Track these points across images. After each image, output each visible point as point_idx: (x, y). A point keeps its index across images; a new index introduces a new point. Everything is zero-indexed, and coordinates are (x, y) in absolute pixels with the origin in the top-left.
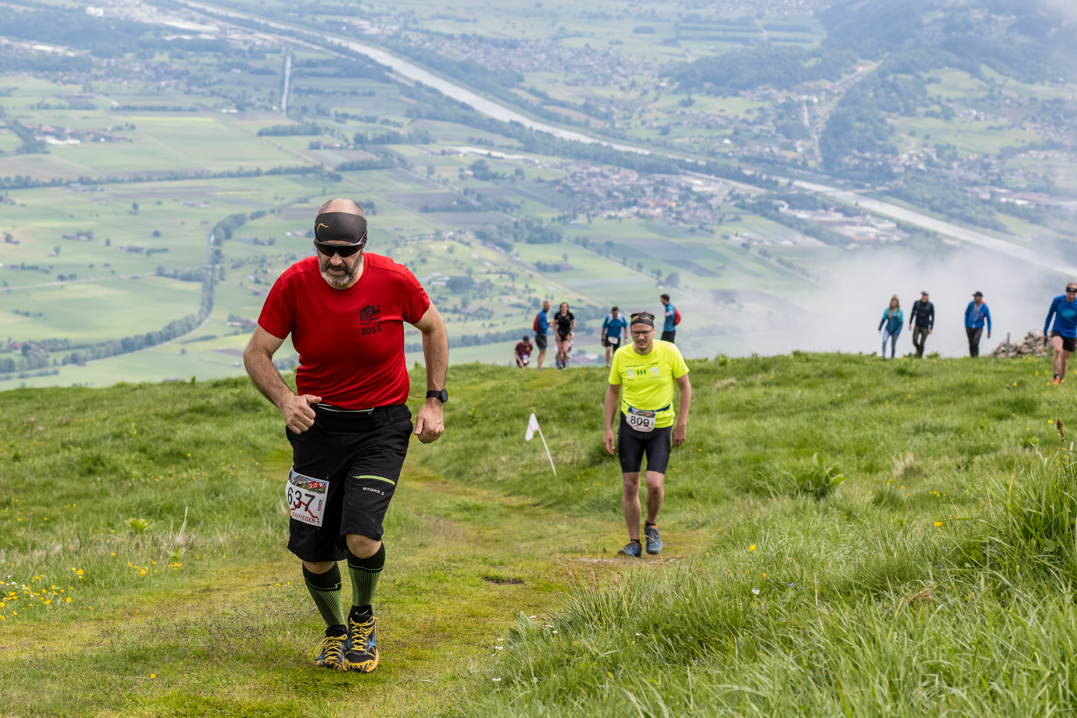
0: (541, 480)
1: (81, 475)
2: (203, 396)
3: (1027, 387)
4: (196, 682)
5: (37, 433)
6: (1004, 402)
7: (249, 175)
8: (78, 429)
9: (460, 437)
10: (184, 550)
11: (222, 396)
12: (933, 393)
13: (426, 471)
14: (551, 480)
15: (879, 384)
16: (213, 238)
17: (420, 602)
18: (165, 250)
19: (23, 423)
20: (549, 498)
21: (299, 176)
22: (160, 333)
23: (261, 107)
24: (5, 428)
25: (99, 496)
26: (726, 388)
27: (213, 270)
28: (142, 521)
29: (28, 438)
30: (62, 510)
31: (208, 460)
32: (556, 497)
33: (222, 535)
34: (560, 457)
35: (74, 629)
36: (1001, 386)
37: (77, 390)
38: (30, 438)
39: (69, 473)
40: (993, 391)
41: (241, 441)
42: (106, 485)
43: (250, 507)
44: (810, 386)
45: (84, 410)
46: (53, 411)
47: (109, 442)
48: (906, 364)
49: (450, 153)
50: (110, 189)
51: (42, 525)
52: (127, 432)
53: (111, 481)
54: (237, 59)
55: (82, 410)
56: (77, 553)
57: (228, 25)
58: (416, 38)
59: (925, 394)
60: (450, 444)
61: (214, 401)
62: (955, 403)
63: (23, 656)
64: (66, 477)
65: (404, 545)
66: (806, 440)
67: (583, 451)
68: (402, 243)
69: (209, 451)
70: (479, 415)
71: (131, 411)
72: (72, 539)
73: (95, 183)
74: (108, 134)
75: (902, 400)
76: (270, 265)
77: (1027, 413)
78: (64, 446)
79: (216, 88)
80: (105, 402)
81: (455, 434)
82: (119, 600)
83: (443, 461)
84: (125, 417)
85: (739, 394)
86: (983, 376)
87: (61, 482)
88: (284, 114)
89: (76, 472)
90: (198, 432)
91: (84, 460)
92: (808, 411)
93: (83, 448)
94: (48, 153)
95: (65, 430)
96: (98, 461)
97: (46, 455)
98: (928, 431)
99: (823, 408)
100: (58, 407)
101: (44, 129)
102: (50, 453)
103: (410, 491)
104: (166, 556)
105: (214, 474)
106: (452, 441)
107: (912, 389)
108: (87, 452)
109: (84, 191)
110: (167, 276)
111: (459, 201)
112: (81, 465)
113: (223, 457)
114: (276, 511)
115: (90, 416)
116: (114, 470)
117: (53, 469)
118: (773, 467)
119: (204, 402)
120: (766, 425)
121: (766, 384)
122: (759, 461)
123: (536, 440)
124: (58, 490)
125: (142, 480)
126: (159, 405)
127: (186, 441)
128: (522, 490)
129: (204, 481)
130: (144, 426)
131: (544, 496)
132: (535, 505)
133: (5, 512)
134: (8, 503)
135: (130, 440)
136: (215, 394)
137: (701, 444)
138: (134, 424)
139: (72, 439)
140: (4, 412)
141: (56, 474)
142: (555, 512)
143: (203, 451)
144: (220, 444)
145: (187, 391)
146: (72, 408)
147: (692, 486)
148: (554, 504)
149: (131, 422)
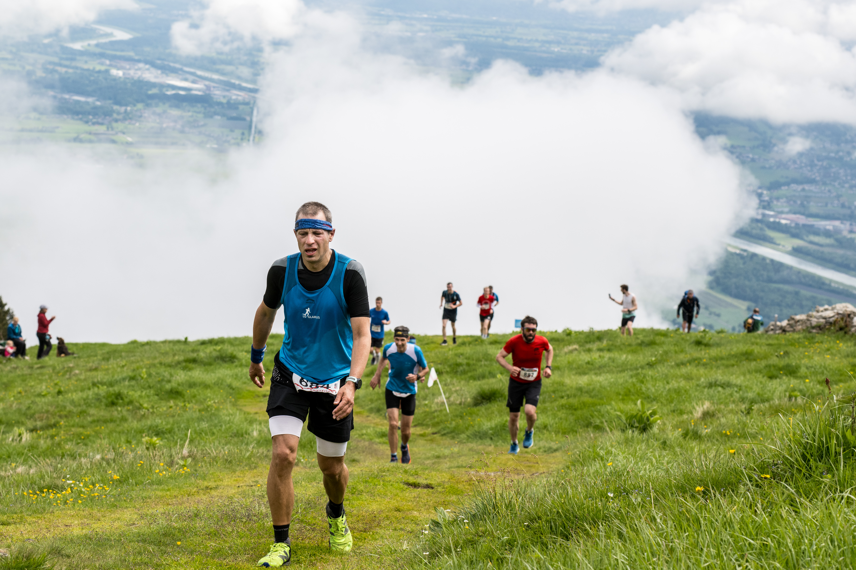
0: (438, 416)
1: (107, 406)
2: (193, 351)
3: (791, 356)
5: (74, 375)
6: (774, 366)
8: (104, 372)
10: (189, 460)
11: (207, 351)
12: (722, 359)
14: (445, 416)
15: (682, 351)
19: (64, 368)
20: (444, 429)
23: (234, 144)
24: (51, 371)
25: (120, 421)
26: (571, 352)
28: (154, 439)
29: (68, 379)
30: (94, 431)
31: (198, 397)
32: (449, 428)
34: (452, 399)
35: (117, 513)
36: (772, 355)
37: (101, 345)
38: (70, 378)
39: (97, 404)
40: (765, 357)
41: (222, 383)
44: (634, 352)
45: (108, 359)
46: (86, 359)
47: (127, 383)
48: (702, 337)
51: (81, 441)
52: (140, 376)
53: (128, 411)
54: (218, 109)
55: (107, 359)
56: (113, 460)
57: (212, 84)
59: (716, 359)
61: (202, 355)
62: (738, 366)
63: (85, 532)
64: (96, 407)
66: (630, 391)
67: (468, 396)
69: (198, 391)
71: (142, 361)
72: (108, 452)
75: (699, 363)
77: (790, 374)
78: (94, 384)
79: (203, 129)
80: (123, 354)
82: (146, 494)
84: (138, 364)
85: (581, 357)
86: (758, 347)
87: (92, 411)
89: (103, 404)
90: (190, 377)
91: (108, 395)
92: (631, 370)
93: (108, 387)
95: (94, 373)
96: (119, 396)
97: (81, 391)
98: (719, 385)
99: (642, 368)
100: (89, 357)
102: (84, 390)
104: (177, 464)
105: (202, 407)
107: (707, 356)
108: (111, 389)
112: (107, 399)
113: (209, 395)
114: (249, 434)
115: (113, 363)
116: (131, 402)
117: (86, 401)
118: (606, 410)
119: (195, 355)
120: (601, 380)
121: (600, 350)
122: (596, 405)
123: (435, 386)
124: (90, 416)
125: (151, 410)
126: (162, 357)
127: (182, 383)
128: (425, 423)
129: (195, 411)
130: (152, 372)
131: (440, 427)
132: (434, 434)
133: (52, 432)
134: (54, 425)
135: (142, 381)
136: (203, 350)
137: (554, 392)
138: (144, 370)
139: (99, 379)
140: (50, 359)
141: (88, 405)
142: (448, 439)
143: (194, 391)
144: (206, 386)
145: (182, 347)
146: (99, 357)
147: (547, 422)
148: (448, 433)
149: (142, 368)
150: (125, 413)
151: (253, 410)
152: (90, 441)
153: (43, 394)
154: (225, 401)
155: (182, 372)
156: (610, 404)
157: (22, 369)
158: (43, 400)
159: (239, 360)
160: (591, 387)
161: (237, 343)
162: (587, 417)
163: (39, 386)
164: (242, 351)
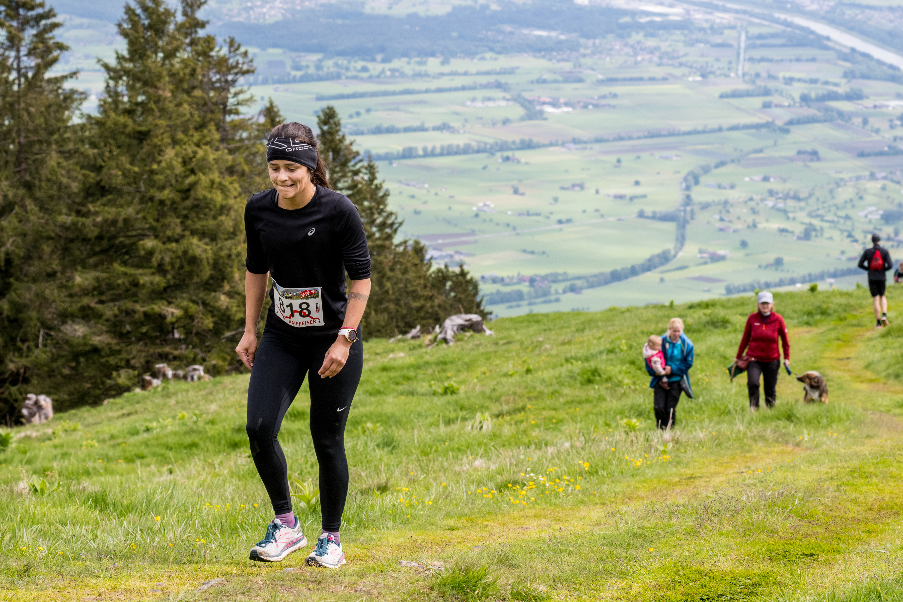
1: (582, 384)
4: (687, 554)
5: (544, 350)
7: (713, 131)
8: (578, 346)
9: (896, 345)
10: (670, 445)
11: (696, 316)
13: (869, 374)
16: (684, 185)
17: (871, 485)
18: (645, 196)
19: (533, 343)
21: (754, 131)
22: (643, 265)
23: (721, 75)
24: (518, 347)
25: (597, 401)
27: (685, 211)
28: (634, 421)
29: (537, 355)
30: (567, 414)
33: (702, 432)
35: (583, 512)
37: (576, 313)
38: (539, 355)
39: (572, 382)
41: (713, 353)
42: (603, 392)
43: (722, 408)
45: (583, 330)
46: (557, 332)
47: (604, 357)
49: (881, 107)
50: (597, 147)
51: (551, 426)
52: (619, 348)
53: (607, 388)
54: (700, 35)
55: (581, 330)
56: (583, 449)
57: (692, 8)
58: (849, 13)
60: (889, 351)
63: (543, 535)
64: (570, 386)
65: (853, 437)
68: (842, 184)
71: (621, 330)
72: (578, 438)
73: (585, 142)
74: (595, 102)
76: (732, 206)
78: (567, 360)
79: (683, 60)
80: (600, 324)
81: (893, 343)
82: (619, 488)
83: (883, 365)
84: (616, 335)
87: (566, 391)
88: (741, 80)
89: (577, 382)
91: (584, 372)
93: (582, 362)
94: (546, 119)
95: (567, 347)
96: (595, 372)
97: (553, 368)
100: (561, 328)
101: (543, 99)
102: (556, 367)
103: (857, 391)
104: (657, 450)
106: (890, 348)
108: (586, 365)
109: (577, 149)
110: (647, 217)
111: (890, 147)
112: (582, 376)
113: (699, 366)
115: (588, 335)
116: (609, 379)
117: (559, 380)
124: (563, 396)
125: (633, 387)
130: (632, 343)
133: (521, 416)
134: (523, 409)
135: (622, 354)
136: (692, 314)
138: (624, 341)
139: (573, 354)
141: (561, 384)
146: (573, 329)
149: (621, 339)
152: (564, 425)
153: (510, 373)
154: (718, 373)
157: (486, 346)
158: (510, 380)
159: (732, 324)
161: (730, 305)
163: (505, 365)
164: (736, 314)
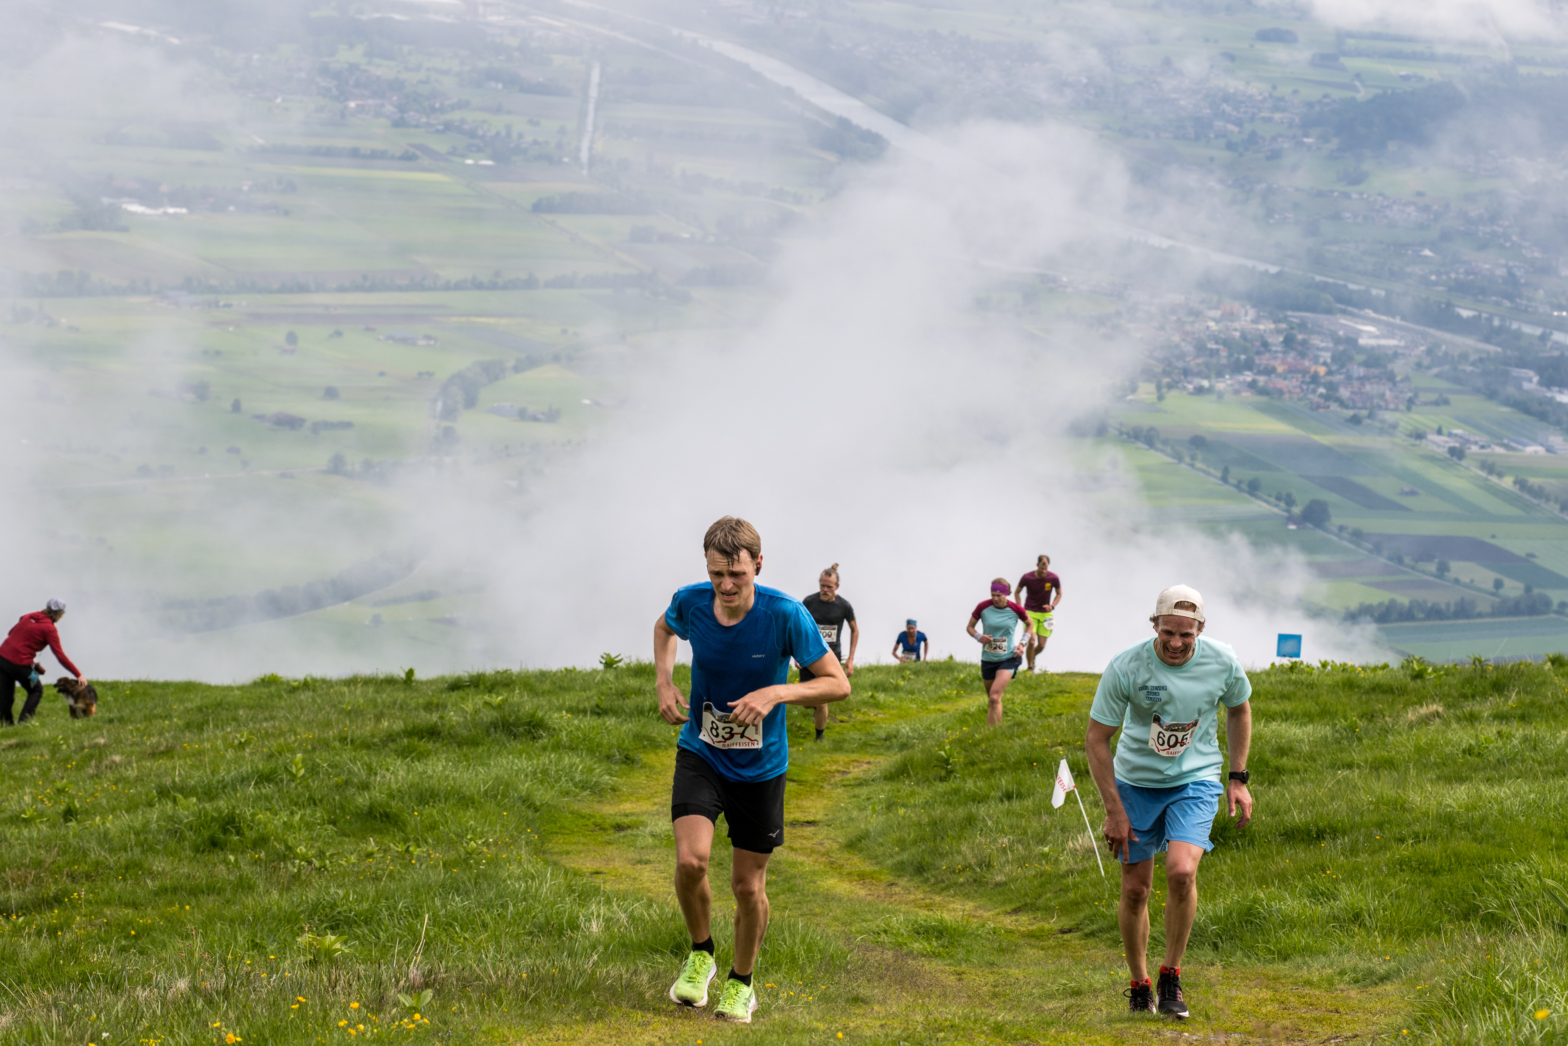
0: (1076, 885)
1: (197, 850)
2: (429, 707)
5: (109, 768)
8: (190, 762)
9: (919, 800)
11: (469, 707)
13: (856, 861)
14: (1094, 885)
16: (440, 406)
18: (347, 425)
19: (81, 748)
20: (1091, 920)
24: (47, 757)
25: (234, 891)
26: (1425, 721)
28: (327, 939)
29: (91, 777)
30: (162, 916)
31: (441, 828)
32: (1104, 916)
38: (96, 777)
39: (172, 844)
41: (505, 794)
45: (200, 727)
46: (141, 726)
47: (251, 790)
50: (242, 302)
52: (287, 771)
53: (257, 863)
55: (197, 726)
60: (902, 811)
61: (453, 717)
64: (169, 852)
69: (441, 812)
70: (958, 759)
71: (293, 731)
73: (215, 290)
74: (242, 197)
78: (163, 793)
80: (241, 712)
81: (912, 794)
84: (282, 741)
85: (1450, 735)
87: (159, 864)
89: (186, 843)
90: (421, 774)
91: (202, 822)
93: (199, 799)
94: (124, 229)
95: (164, 763)
96: (230, 823)
97: (126, 812)
100: (149, 718)
101: (120, 183)
102: (137, 807)
103: (829, 897)
105: (453, 855)
106: (904, 805)
108: (208, 806)
109: (194, 305)
110: (350, 475)
112: (197, 831)
113: (472, 822)
114: (577, 927)
115: (213, 737)
116: (261, 842)
117: (142, 838)
118: (1514, 874)
119: (434, 717)
120: (1502, 795)
121: (1501, 717)
122: (1489, 861)
123: (1068, 808)
124: (153, 875)
125: (317, 863)
126: (348, 722)
127: (399, 791)
128: (1041, 902)
129: (435, 867)
130: (317, 760)
131: (1081, 915)
132: (1063, 932)
133: (54, 916)
134: (57, 900)
135: (293, 785)
136: (455, 704)
137: (1380, 826)
138: (299, 756)
139: (177, 779)
140: (43, 725)
141: (148, 848)
142: (1102, 945)
143: (432, 811)
144: (465, 801)
145: (401, 696)
146: (177, 721)
147: (1362, 904)
148: (1101, 930)
149: (293, 752)
150: (246, 869)
151: (587, 865)
152: (153, 942)
153: (23, 816)
154: (515, 841)
155: (399, 762)
156: (1525, 860)
158: (25, 832)
159: (552, 732)
160: (1477, 814)
161: (547, 686)
162: (1464, 893)
163: (16, 796)
164: (559, 709)
